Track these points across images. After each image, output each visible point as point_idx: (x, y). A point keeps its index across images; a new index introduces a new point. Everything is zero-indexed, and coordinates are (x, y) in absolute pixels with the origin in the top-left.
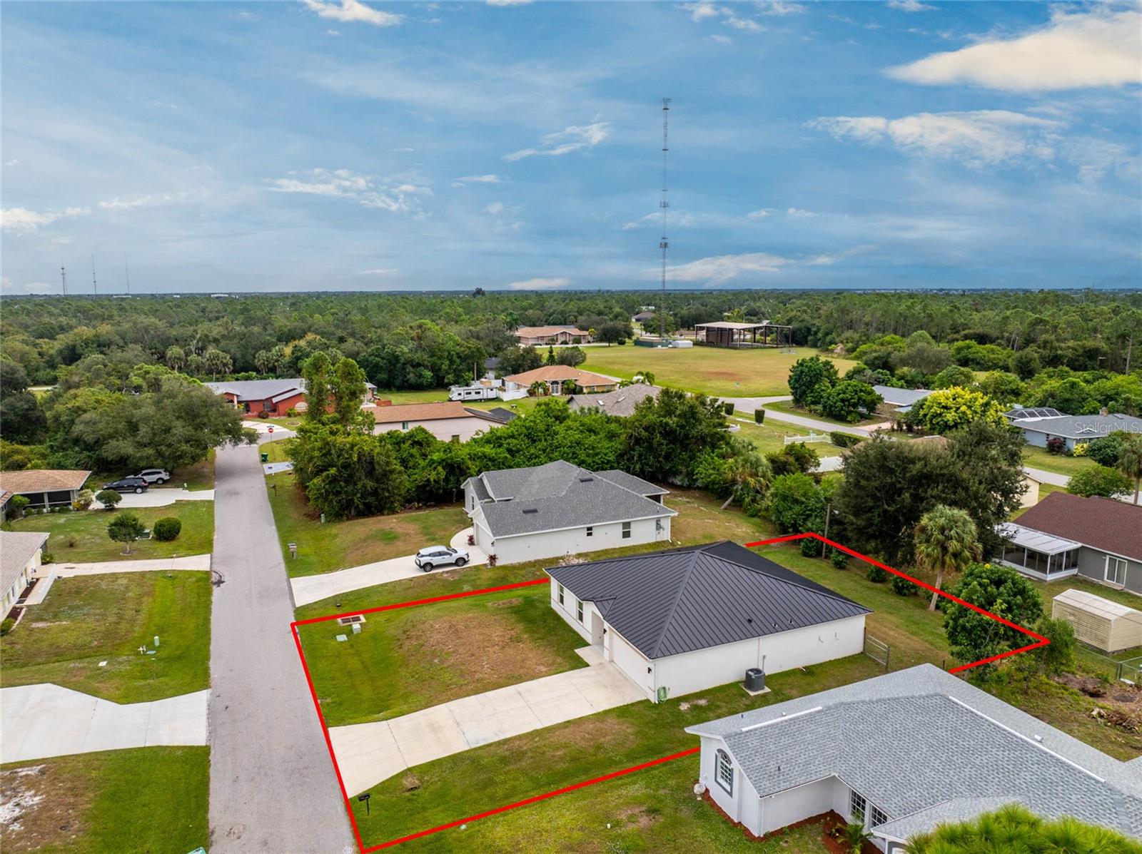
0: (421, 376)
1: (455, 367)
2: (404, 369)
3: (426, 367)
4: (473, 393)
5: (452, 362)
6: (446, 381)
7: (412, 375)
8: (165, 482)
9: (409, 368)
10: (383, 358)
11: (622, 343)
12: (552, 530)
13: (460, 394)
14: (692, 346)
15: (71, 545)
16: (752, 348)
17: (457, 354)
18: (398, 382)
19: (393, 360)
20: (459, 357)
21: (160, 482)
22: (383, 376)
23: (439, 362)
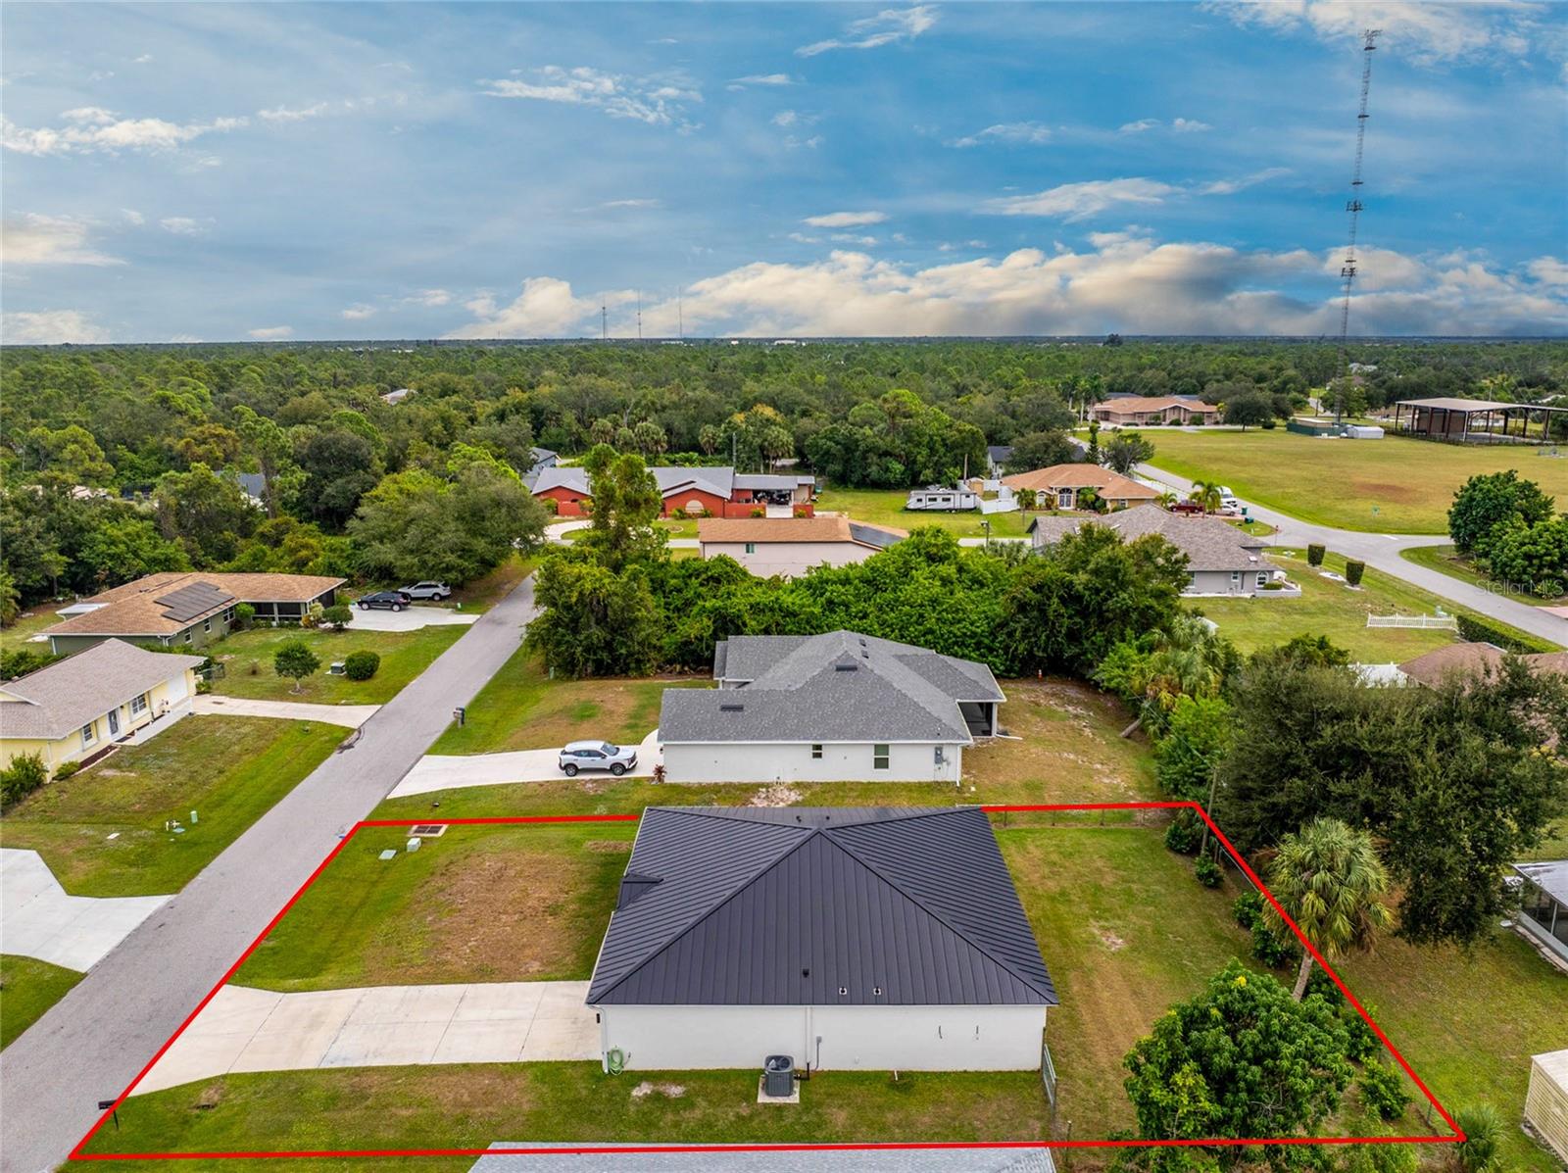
0: (887, 470)
1: (936, 458)
2: (865, 458)
3: (897, 457)
4: (940, 500)
5: (933, 451)
6: (922, 478)
7: (874, 468)
8: (443, 598)
9: (873, 458)
10: (837, 443)
11: (1270, 426)
12: (749, 742)
13: (920, 500)
14: (1382, 436)
15: (254, 673)
16: (1490, 443)
17: (943, 440)
18: (855, 478)
19: (850, 446)
20: (945, 445)
21: (437, 598)
22: (835, 467)
23: (916, 450)
